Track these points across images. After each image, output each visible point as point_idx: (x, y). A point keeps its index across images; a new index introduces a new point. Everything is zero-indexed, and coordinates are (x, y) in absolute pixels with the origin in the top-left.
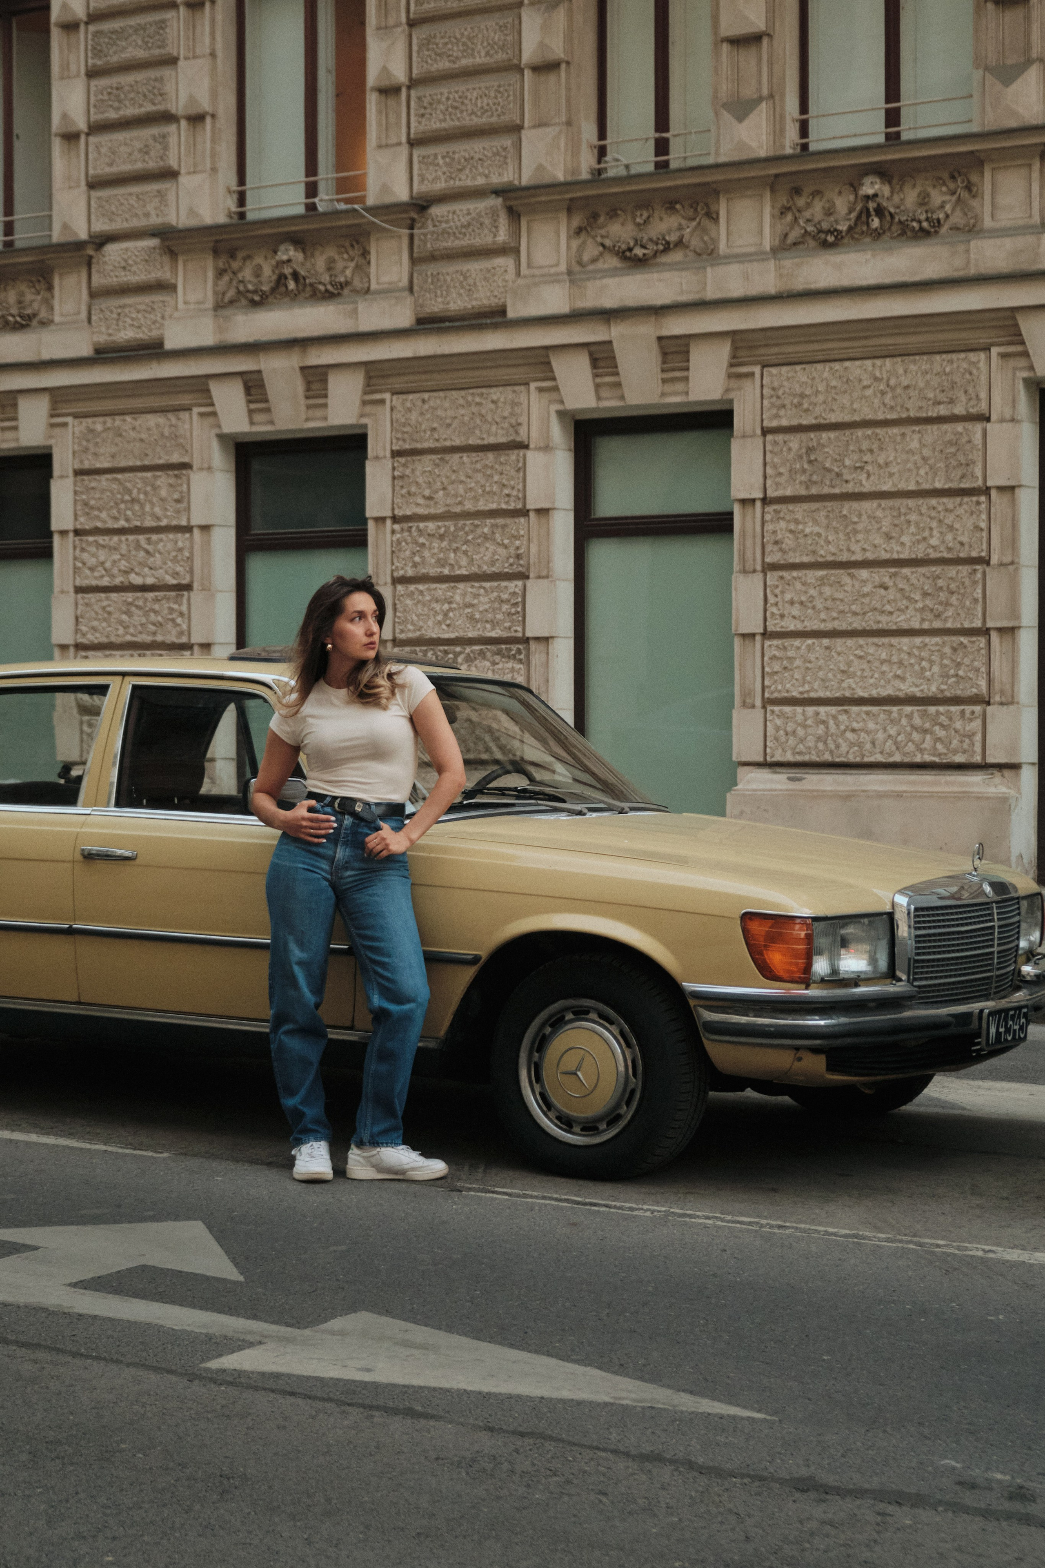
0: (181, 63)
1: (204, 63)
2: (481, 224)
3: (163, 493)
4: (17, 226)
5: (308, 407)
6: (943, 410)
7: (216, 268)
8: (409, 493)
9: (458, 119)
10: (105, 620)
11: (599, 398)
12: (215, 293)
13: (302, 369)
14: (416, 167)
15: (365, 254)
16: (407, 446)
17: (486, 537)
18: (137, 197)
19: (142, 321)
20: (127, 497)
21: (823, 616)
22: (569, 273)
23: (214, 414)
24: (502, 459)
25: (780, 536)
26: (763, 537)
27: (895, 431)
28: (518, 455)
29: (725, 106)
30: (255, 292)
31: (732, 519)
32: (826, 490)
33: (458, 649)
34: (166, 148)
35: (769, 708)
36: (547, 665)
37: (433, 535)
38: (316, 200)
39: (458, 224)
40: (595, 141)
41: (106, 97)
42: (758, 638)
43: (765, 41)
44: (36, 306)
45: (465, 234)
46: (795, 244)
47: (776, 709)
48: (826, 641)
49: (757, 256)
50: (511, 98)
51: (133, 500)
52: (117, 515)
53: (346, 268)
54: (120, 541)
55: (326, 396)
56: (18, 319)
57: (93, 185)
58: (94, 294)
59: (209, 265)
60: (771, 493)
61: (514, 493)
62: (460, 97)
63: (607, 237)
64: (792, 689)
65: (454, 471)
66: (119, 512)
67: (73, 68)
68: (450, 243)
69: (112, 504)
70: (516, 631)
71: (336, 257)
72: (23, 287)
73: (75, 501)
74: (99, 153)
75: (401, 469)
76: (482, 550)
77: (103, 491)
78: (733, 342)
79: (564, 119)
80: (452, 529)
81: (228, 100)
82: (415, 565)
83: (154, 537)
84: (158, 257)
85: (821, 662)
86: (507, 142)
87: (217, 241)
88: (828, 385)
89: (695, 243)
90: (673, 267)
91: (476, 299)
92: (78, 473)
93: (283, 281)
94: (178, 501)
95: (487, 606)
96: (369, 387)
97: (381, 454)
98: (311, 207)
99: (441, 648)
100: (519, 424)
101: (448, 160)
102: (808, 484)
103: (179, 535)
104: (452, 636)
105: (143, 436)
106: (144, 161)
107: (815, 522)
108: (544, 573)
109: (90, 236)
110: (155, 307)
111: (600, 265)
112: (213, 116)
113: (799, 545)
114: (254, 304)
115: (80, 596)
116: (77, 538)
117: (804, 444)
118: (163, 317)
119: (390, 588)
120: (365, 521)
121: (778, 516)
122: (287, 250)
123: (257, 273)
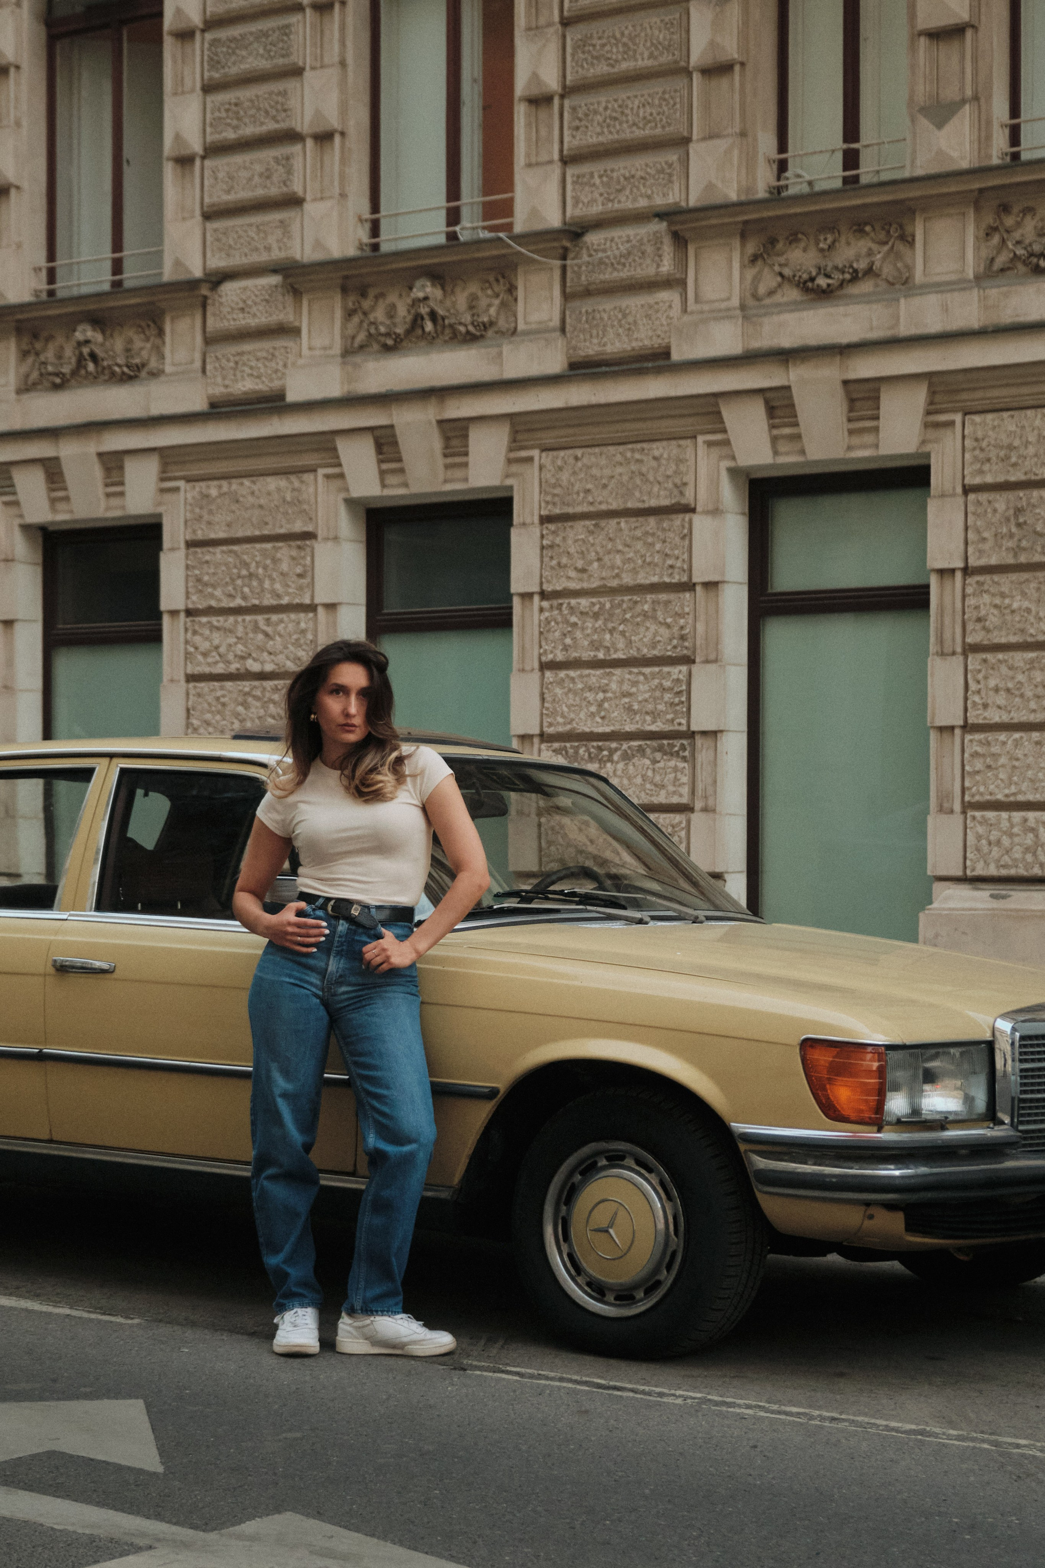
0: (307, 74)
1: (333, 73)
2: (643, 253)
3: (284, 567)
4: (127, 264)
5: (447, 467)
7: (344, 308)
8: (559, 564)
9: (618, 132)
10: (219, 712)
11: (776, 453)
12: (343, 337)
13: (440, 422)
14: (569, 187)
15: (512, 289)
16: (557, 511)
17: (645, 615)
18: (257, 227)
19: (262, 371)
20: (244, 572)
21: (1033, 705)
22: (743, 307)
23: (341, 476)
24: (665, 525)
25: (983, 613)
26: (964, 613)
28: (683, 520)
29: (924, 110)
30: (388, 335)
31: (928, 593)
32: (1037, 559)
33: (614, 745)
34: (289, 172)
35: (970, 813)
36: (715, 763)
37: (587, 613)
38: (457, 228)
39: (617, 253)
40: (776, 156)
41: (224, 115)
42: (958, 732)
43: (969, 34)
44: (145, 354)
45: (624, 265)
46: (1002, 270)
47: (978, 814)
48: (1036, 736)
49: (958, 285)
50: (678, 106)
51: (251, 575)
52: (233, 592)
53: (489, 306)
54: (236, 622)
55: (466, 454)
56: (125, 369)
57: (208, 216)
58: (209, 341)
59: (335, 306)
60: (973, 562)
61: (679, 564)
62: (620, 106)
63: (786, 265)
64: (997, 791)
65: (610, 539)
66: (234, 589)
67: (188, 83)
68: (609, 275)
69: (228, 580)
70: (680, 724)
71: (480, 293)
72: (131, 333)
73: (187, 576)
74: (216, 179)
75: (551, 537)
76: (642, 630)
77: (217, 565)
78: (930, 385)
79: (738, 131)
80: (608, 606)
81: (360, 115)
83: (274, 617)
84: (280, 297)
85: (1030, 760)
86: (672, 157)
87: (346, 277)
88: (1039, 435)
89: (887, 270)
90: (860, 299)
91: (637, 339)
92: (191, 544)
93: (419, 322)
94: (300, 576)
95: (647, 695)
96: (515, 444)
97: (528, 521)
98: (452, 237)
99: (595, 744)
100: (685, 484)
101: (605, 179)
102: (1017, 551)
103: (302, 615)
104: (608, 729)
105: (262, 501)
106: (265, 187)
107: (1024, 594)
108: (712, 657)
109: (205, 274)
110: (277, 353)
111: (778, 298)
112: (343, 134)
113: (1004, 622)
114: (388, 349)
115: (191, 685)
116: (188, 620)
117: (1011, 505)
118: (285, 366)
119: (537, 675)
120: (508, 597)
121: (981, 589)
122: (423, 286)
123: (391, 313)
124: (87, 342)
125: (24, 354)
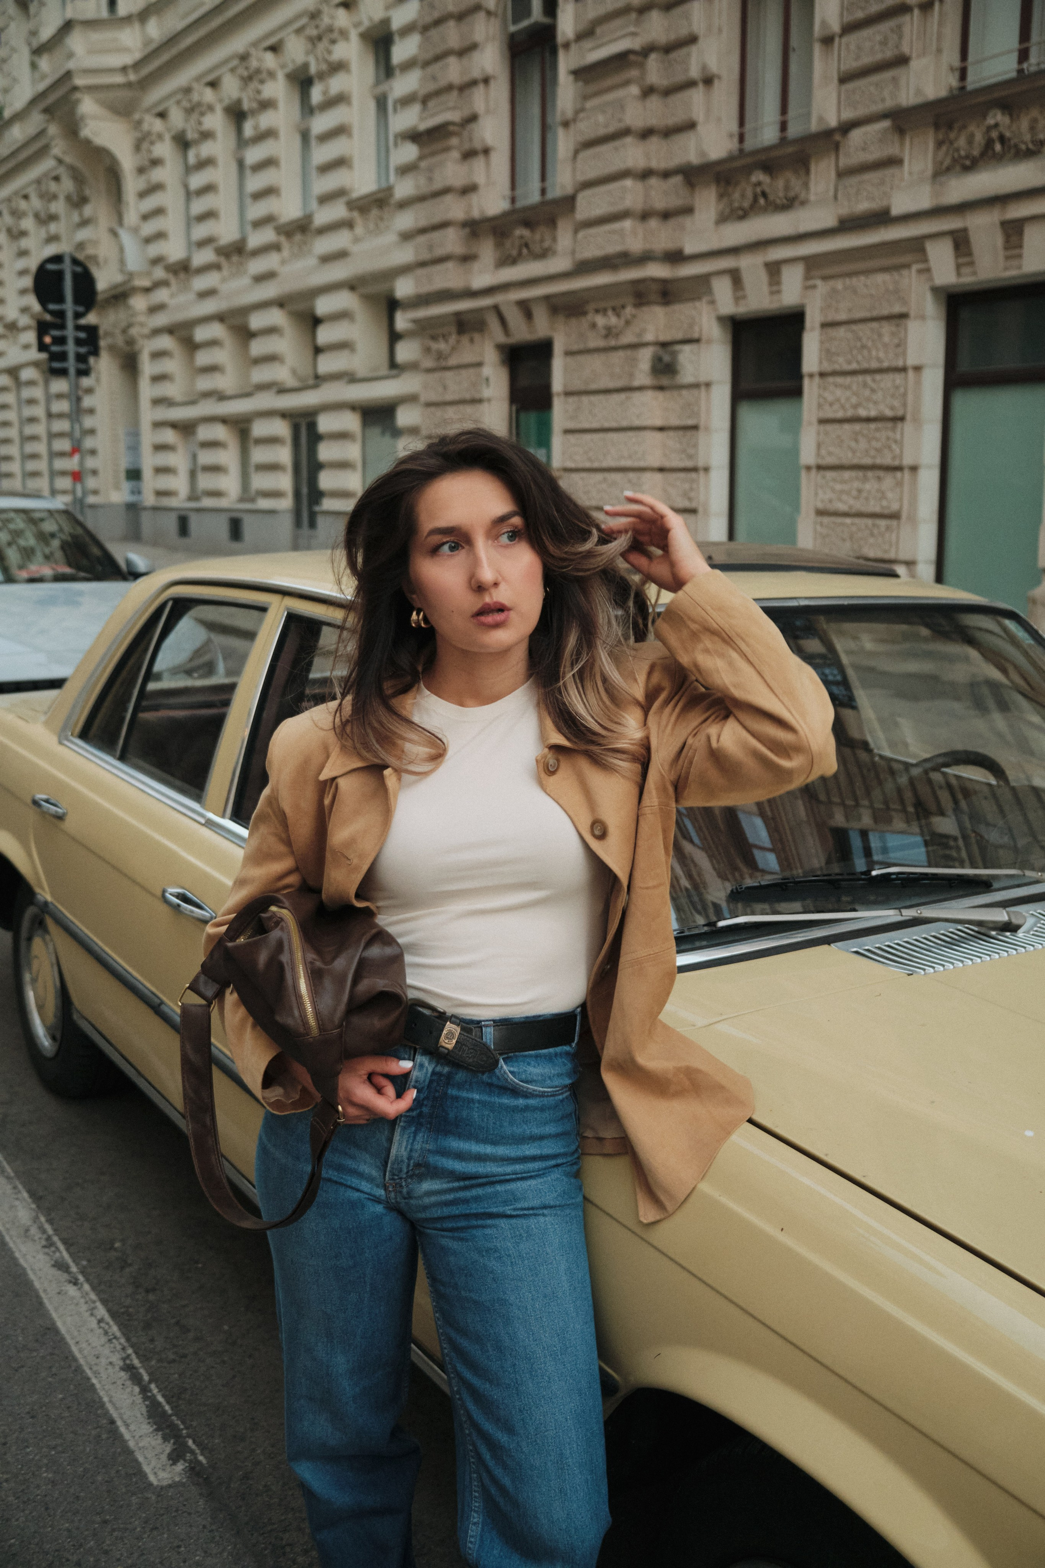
3: (886, 339)
4: (789, 123)
5: (1007, 258)
7: (936, 140)
10: (839, 446)
12: (935, 162)
13: (1004, 224)
18: (876, 84)
19: (876, 194)
20: (859, 345)
23: (928, 270)
30: (967, 157)
34: (900, 37)
38: (1025, 66)
44: (797, 188)
51: (864, 347)
52: (851, 359)
54: (853, 381)
55: (1022, 247)
56: (785, 201)
57: (845, 79)
58: (842, 174)
59: (929, 139)
66: (852, 356)
69: (848, 350)
72: (790, 174)
73: (821, 350)
74: (849, 51)
77: (841, 340)
83: (878, 377)
84: (890, 137)
87: (938, 115)
92: (825, 325)
94: (898, 346)
98: (1021, 71)
103: (898, 375)
105: (873, 292)
106: (883, 52)
109: (839, 124)
110: (887, 180)
112: (941, 2)
114: (966, 169)
115: (822, 426)
116: (821, 380)
118: (892, 189)
122: (995, 115)
123: (970, 141)
124: (759, 184)
125: (721, 196)
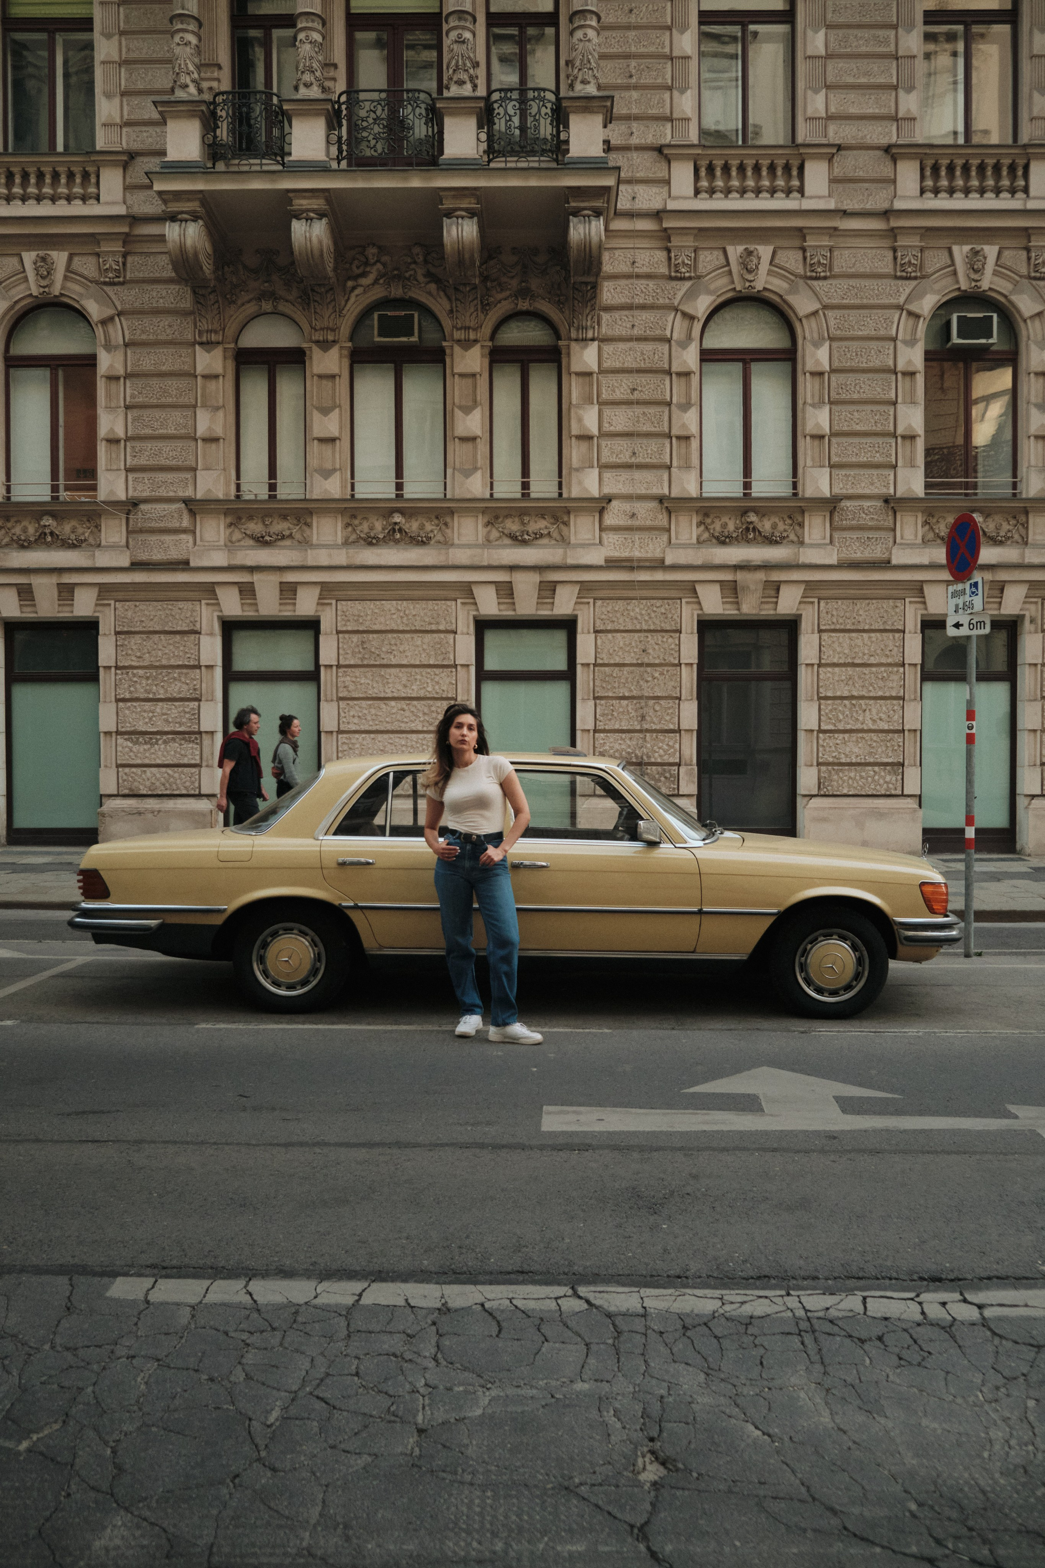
2: (173, 516)
5: (59, 605)
6: (434, 627)
8: (126, 654)
9: (157, 461)
11: (242, 610)
13: (59, 584)
14: (130, 483)
15: (99, 525)
16: (127, 629)
17: (175, 679)
21: (371, 723)
22: (226, 545)
25: (347, 684)
26: (338, 684)
27: (408, 636)
28: (196, 637)
29: (315, 471)
30: (25, 540)
31: (320, 674)
32: (372, 662)
33: (159, 737)
36: (212, 746)
37: (142, 677)
38: (59, 494)
39: (157, 515)
40: (236, 481)
42: (335, 734)
43: (337, 442)
45: (162, 521)
46: (353, 542)
48: (372, 736)
49: (334, 546)
50: (190, 453)
55: (72, 600)
60: (342, 663)
61: (194, 656)
62: (159, 449)
63: (248, 529)
65: (155, 644)
68: (153, 524)
70: (195, 728)
71: (78, 526)
75: (122, 641)
76: (173, 685)
78: (322, 587)
79: (219, 467)
80: (154, 674)
82: (131, 692)
85: (370, 746)
86: (188, 475)
88: (373, 612)
89: (298, 536)
90: (285, 547)
93: (43, 536)
95: (176, 715)
96: (100, 597)
97: (108, 633)
98: (56, 498)
99: (147, 737)
100: (197, 621)
101: (151, 481)
102: (362, 659)
107: (365, 677)
108: (207, 698)
111: (242, 543)
113: (357, 688)
114: (23, 547)
117: (360, 640)
119: (114, 705)
120: (98, 668)
121: (345, 674)
122: (48, 520)
123: (25, 531)
